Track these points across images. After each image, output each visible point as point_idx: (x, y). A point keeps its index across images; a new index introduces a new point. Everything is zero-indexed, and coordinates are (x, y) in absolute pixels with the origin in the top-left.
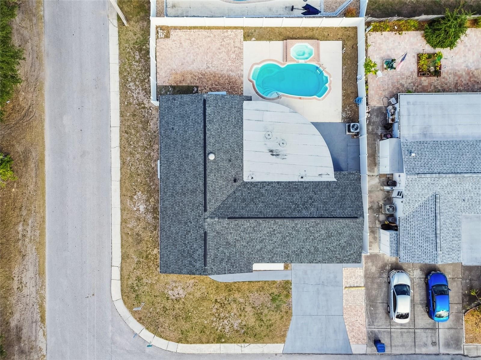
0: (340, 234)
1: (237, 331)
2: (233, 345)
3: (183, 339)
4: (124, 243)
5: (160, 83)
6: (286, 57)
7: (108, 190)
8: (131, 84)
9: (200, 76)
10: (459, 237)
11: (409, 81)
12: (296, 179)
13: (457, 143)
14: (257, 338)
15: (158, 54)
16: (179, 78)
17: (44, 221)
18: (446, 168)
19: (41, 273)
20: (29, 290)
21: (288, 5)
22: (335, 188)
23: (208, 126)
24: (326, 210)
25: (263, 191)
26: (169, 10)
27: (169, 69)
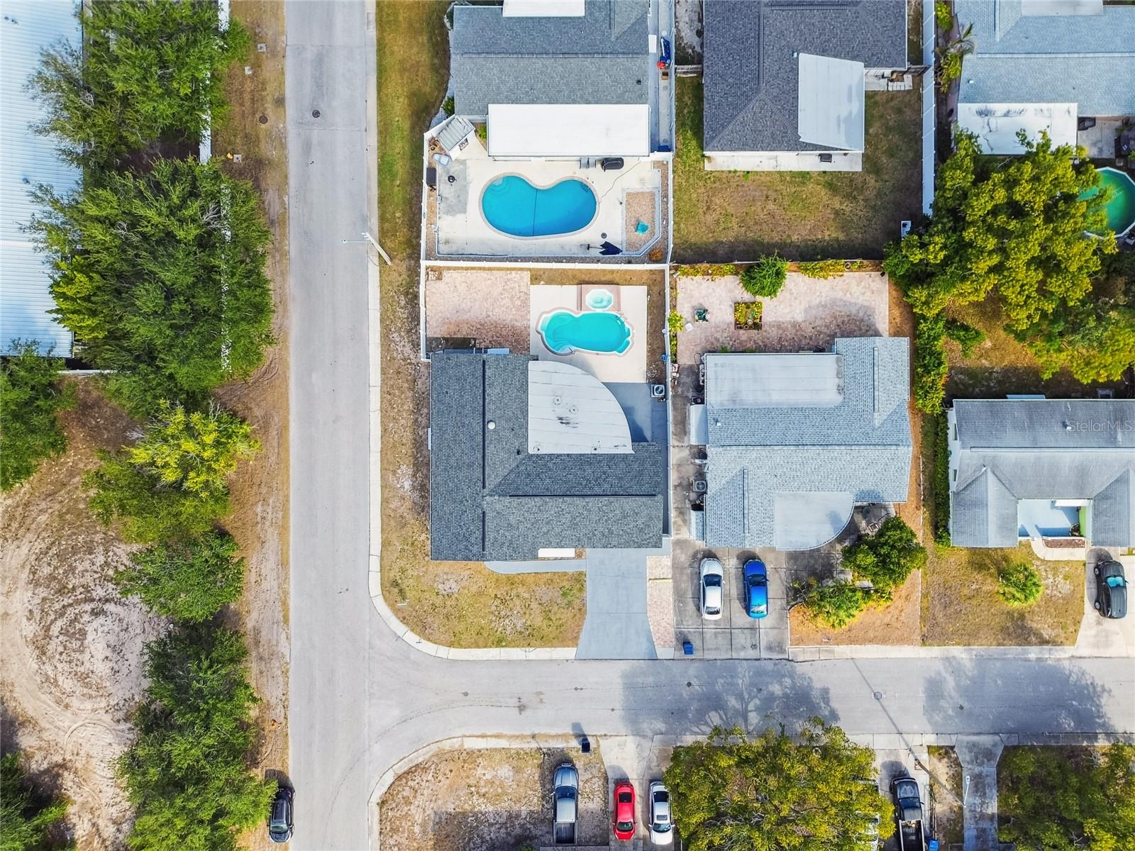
0: (637, 514)
1: (521, 633)
2: (515, 649)
3: (455, 641)
4: (384, 527)
5: (430, 335)
6: (580, 305)
7: (366, 465)
8: (395, 335)
9: (479, 326)
10: (771, 518)
11: (726, 335)
12: (589, 451)
13: (769, 411)
14: (544, 641)
15: (427, 299)
16: (453, 328)
17: (288, 501)
18: (754, 439)
19: (284, 564)
20: (270, 584)
21: (583, 243)
22: (632, 461)
23: (488, 391)
24: (621, 487)
25: (551, 465)
26: (441, 246)
27: (441, 317)
